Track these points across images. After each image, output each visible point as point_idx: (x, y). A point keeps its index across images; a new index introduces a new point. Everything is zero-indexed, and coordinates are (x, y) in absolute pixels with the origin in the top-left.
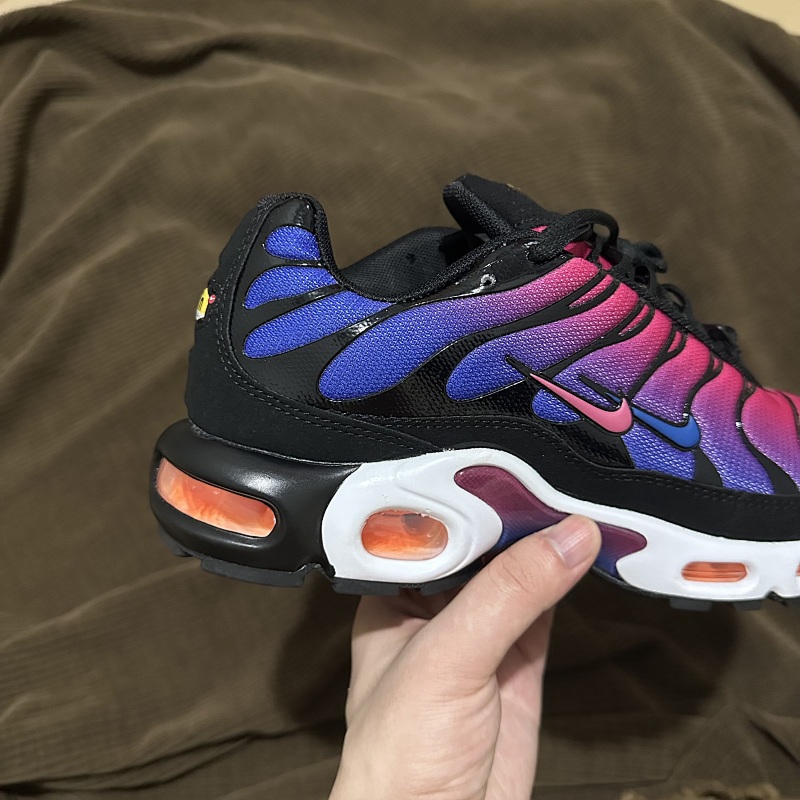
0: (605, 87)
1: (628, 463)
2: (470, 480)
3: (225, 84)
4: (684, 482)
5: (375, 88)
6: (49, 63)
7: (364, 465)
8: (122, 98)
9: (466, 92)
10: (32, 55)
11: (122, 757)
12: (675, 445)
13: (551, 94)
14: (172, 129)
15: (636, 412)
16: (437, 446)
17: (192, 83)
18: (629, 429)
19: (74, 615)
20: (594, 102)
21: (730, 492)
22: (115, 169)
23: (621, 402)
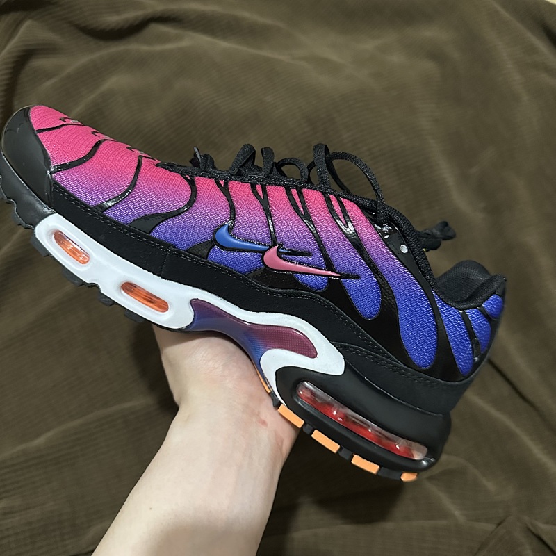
0: (436, 55)
3: (158, 48)
10: (18, 24)
14: (117, 81)
17: (134, 46)
19: (40, 441)
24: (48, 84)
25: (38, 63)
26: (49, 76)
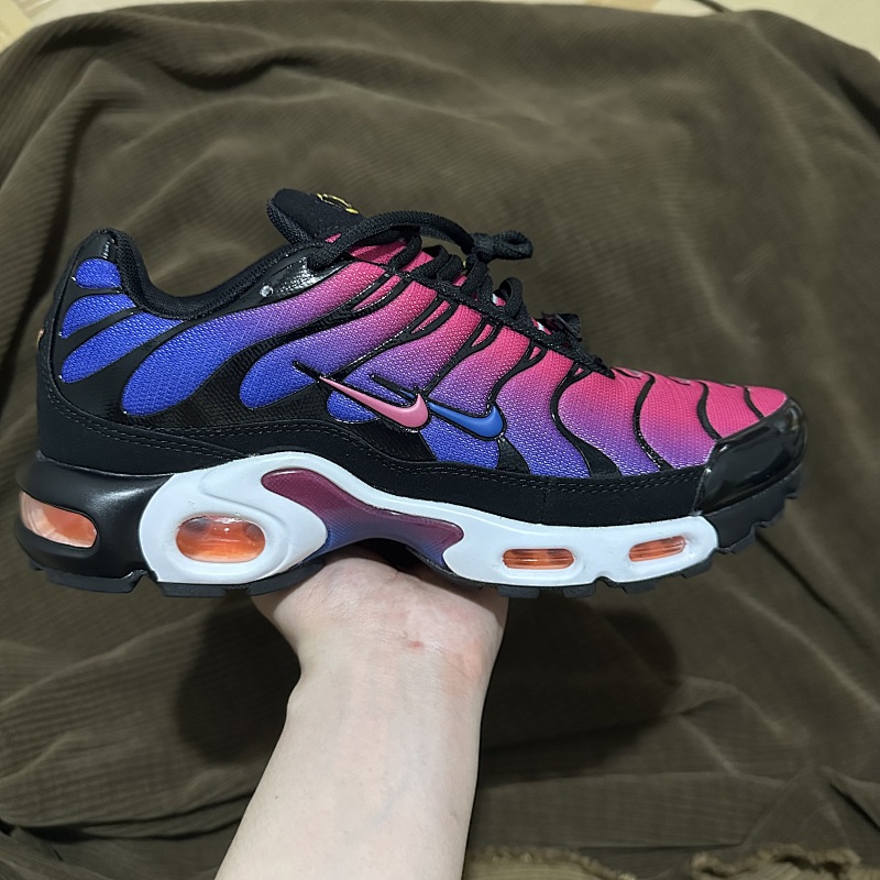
0: (685, 115)
1: (429, 455)
2: (276, 483)
3: (285, 101)
4: (489, 472)
5: (441, 109)
6: (99, 73)
7: (176, 475)
8: (172, 112)
9: (537, 115)
10: (82, 64)
11: (166, 802)
12: (476, 435)
13: (628, 119)
14: (226, 146)
15: (432, 405)
16: (242, 453)
17: (247, 99)
18: (427, 423)
19: (119, 652)
20: (675, 130)
21: (537, 478)
22: (168, 186)
23: (416, 397)
24: (126, 148)
25: (109, 119)
26: (125, 137)
